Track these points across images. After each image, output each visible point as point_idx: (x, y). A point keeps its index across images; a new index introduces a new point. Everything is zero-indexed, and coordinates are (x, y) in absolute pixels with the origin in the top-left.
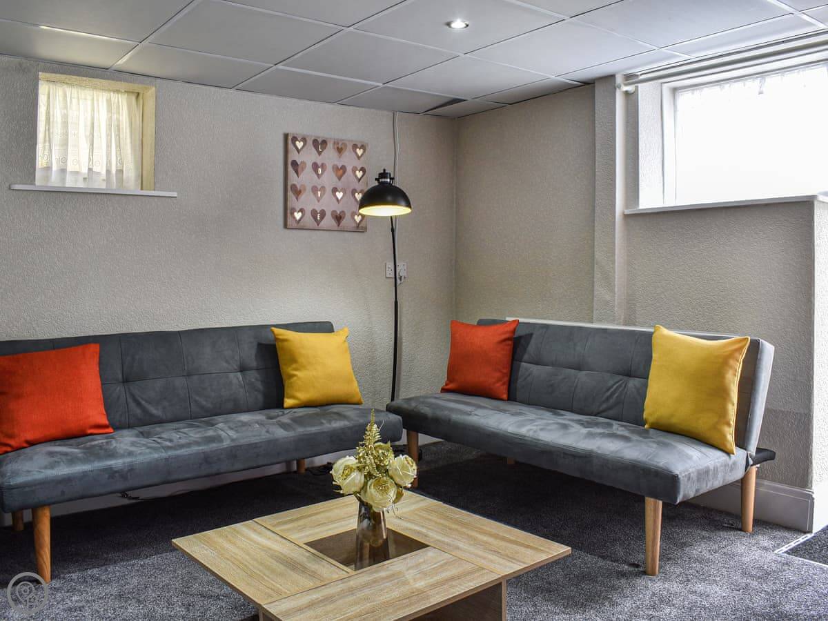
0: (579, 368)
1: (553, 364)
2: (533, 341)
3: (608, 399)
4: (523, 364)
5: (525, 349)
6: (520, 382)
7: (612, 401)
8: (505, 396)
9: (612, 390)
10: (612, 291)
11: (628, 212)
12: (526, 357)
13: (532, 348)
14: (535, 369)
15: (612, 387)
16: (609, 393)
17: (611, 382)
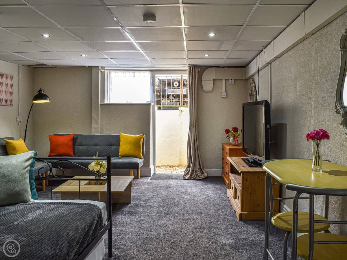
0: (96, 145)
1: (87, 145)
2: (78, 139)
3: (107, 152)
4: (76, 146)
5: (76, 142)
6: (76, 151)
7: (108, 152)
8: (73, 155)
9: (108, 149)
10: (98, 125)
11: (101, 104)
12: (77, 144)
13: (78, 141)
14: (81, 147)
15: (107, 149)
16: (107, 150)
17: (107, 148)
